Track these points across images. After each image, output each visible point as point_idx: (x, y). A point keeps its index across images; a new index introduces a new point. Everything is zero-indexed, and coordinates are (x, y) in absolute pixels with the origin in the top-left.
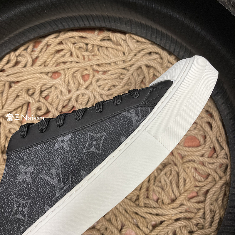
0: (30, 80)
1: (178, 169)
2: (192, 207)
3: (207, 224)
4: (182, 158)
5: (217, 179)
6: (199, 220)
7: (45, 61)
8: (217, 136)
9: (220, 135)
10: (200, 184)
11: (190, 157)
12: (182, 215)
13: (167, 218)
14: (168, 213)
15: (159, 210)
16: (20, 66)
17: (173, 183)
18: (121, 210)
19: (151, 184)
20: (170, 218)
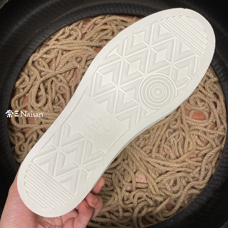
0: (79, 51)
1: (185, 135)
2: (191, 164)
3: (201, 178)
4: (189, 127)
5: (214, 146)
6: (195, 174)
7: (92, 36)
8: (220, 114)
9: (222, 113)
10: (200, 148)
11: (196, 127)
12: (183, 169)
13: (171, 169)
14: (172, 165)
15: (166, 162)
16: (72, 38)
17: (179, 144)
18: (137, 158)
19: (163, 142)
20: (173, 169)
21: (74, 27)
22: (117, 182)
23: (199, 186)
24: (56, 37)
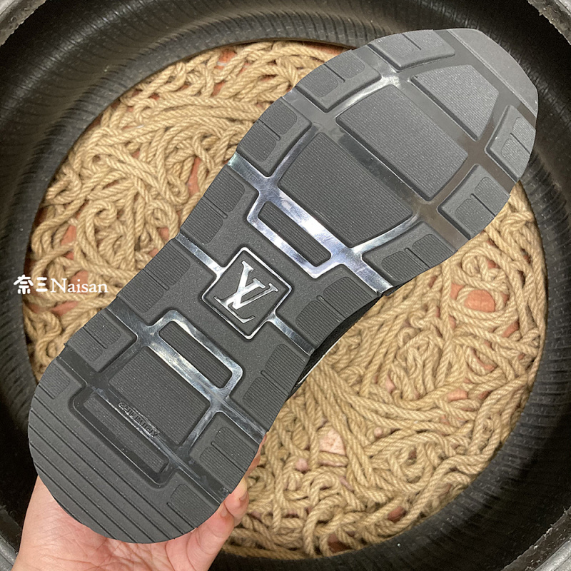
1: (444, 344)
2: (452, 415)
3: (474, 449)
4: (455, 327)
5: (510, 376)
6: (461, 439)
7: (237, 91)
8: (530, 300)
10: (475, 378)
11: (470, 328)
12: (432, 426)
13: (404, 426)
14: (408, 416)
15: (393, 408)
17: (428, 366)
19: (389, 359)
20: (409, 426)
21: (197, 66)
22: (276, 447)
23: (469, 467)
24: (153, 89)
